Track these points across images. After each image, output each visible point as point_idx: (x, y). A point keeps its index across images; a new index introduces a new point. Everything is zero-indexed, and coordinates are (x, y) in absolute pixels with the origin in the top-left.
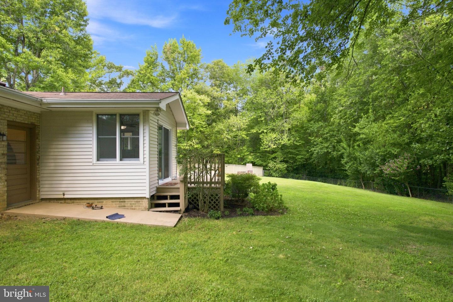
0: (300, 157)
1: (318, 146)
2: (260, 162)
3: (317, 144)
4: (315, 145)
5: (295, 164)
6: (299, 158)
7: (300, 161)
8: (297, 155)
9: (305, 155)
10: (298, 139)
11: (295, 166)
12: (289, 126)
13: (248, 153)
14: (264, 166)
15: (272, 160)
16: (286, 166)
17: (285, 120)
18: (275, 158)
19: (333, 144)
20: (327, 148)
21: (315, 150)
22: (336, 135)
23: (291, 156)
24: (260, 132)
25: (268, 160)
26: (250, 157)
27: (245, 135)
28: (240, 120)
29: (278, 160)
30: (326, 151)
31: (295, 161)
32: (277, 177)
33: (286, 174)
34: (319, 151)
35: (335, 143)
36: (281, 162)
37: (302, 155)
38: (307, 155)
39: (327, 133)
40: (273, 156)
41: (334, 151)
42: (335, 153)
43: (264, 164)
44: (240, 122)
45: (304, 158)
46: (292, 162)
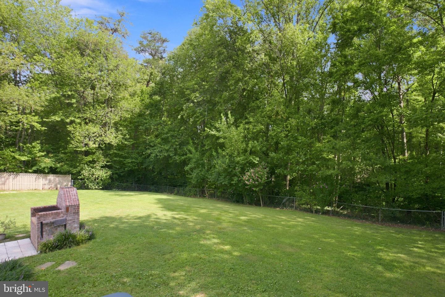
0: (129, 160)
1: (156, 147)
2: (66, 168)
3: (155, 146)
4: (152, 147)
5: (122, 170)
6: (129, 163)
7: (130, 166)
8: (126, 158)
9: (137, 159)
10: (128, 136)
11: (121, 172)
12: (117, 119)
13: (43, 154)
14: (72, 174)
15: (88, 165)
16: (109, 173)
17: (110, 109)
18: (93, 162)
19: (175, 146)
20: (167, 151)
21: (151, 153)
22: (176, 136)
23: (118, 159)
24: (68, 121)
25: (82, 165)
26: (47, 160)
27: (37, 122)
28: (27, 96)
29: (98, 165)
30: (166, 154)
31: (123, 165)
32: (96, 189)
33: (109, 184)
34: (158, 154)
35: (177, 145)
36: (102, 167)
37: (132, 158)
38: (140, 158)
39: (167, 133)
40: (89, 158)
41: (175, 155)
42: (177, 158)
43: (74, 171)
44: (27, 98)
45: (136, 162)
46: (118, 167)
